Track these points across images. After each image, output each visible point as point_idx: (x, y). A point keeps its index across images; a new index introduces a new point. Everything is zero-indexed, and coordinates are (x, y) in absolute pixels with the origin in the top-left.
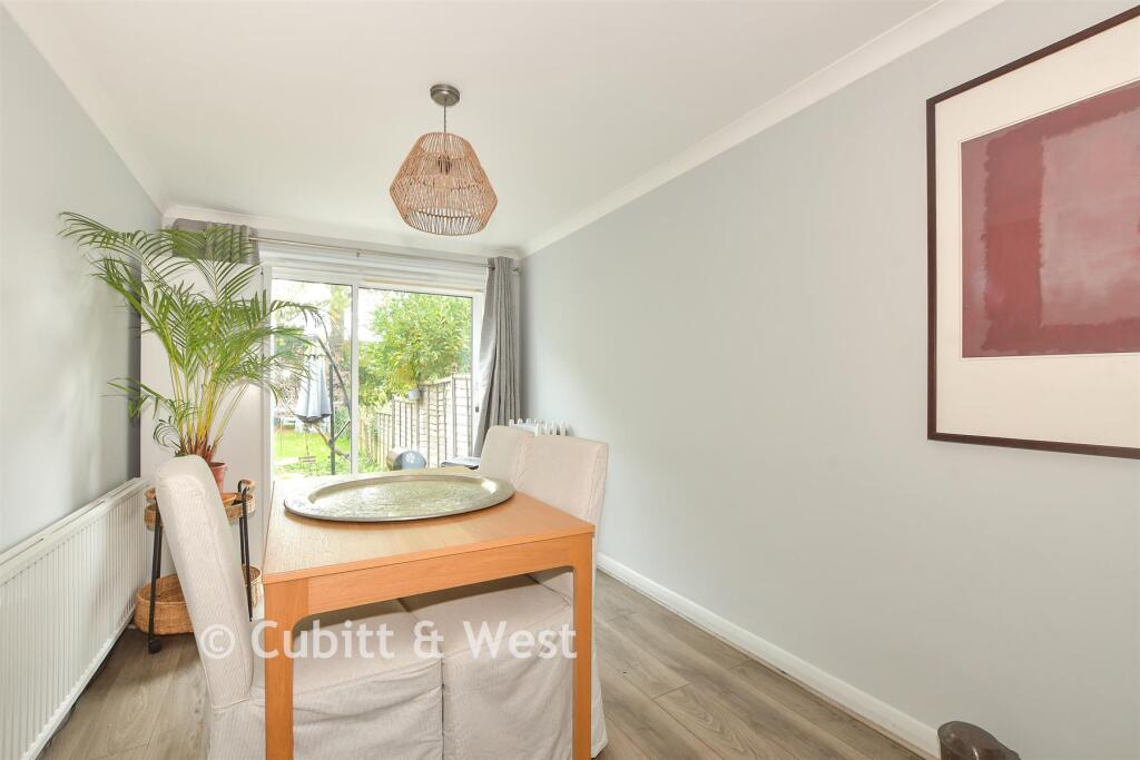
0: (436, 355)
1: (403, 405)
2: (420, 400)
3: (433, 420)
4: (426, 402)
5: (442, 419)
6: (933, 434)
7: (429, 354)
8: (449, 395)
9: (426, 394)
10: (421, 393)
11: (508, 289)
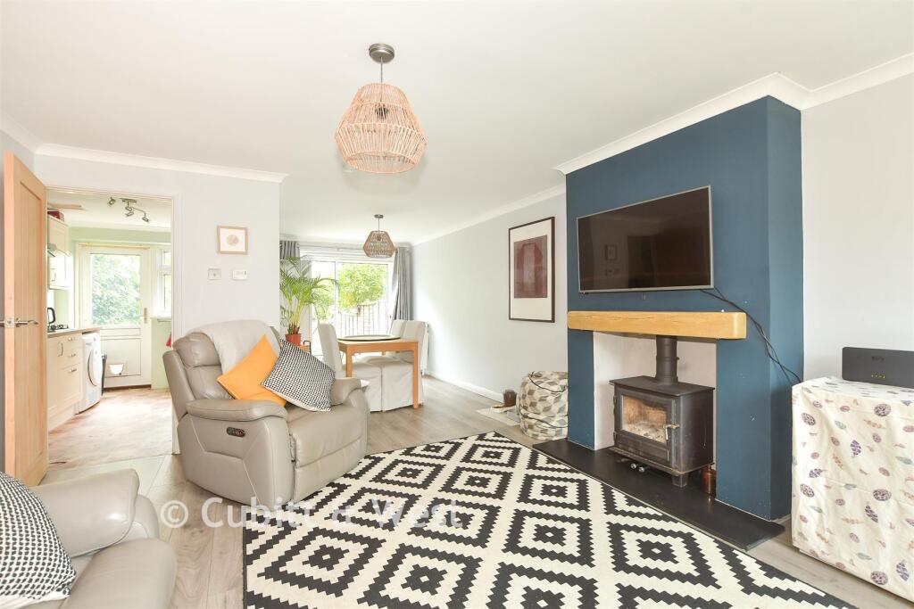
0: (367, 288)
1: (348, 317)
2: (358, 314)
3: (366, 325)
4: (362, 315)
5: (371, 324)
6: (510, 319)
7: (365, 288)
8: (376, 311)
9: (362, 310)
10: (359, 310)
11: (404, 262)
